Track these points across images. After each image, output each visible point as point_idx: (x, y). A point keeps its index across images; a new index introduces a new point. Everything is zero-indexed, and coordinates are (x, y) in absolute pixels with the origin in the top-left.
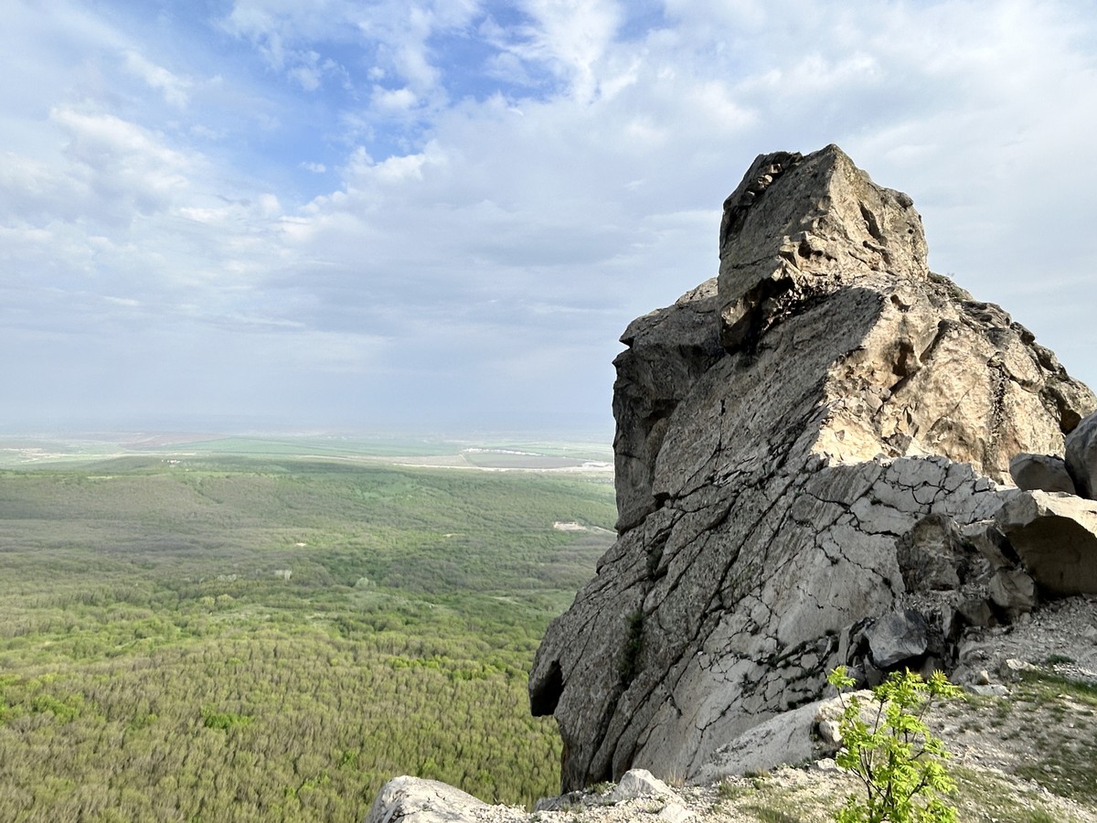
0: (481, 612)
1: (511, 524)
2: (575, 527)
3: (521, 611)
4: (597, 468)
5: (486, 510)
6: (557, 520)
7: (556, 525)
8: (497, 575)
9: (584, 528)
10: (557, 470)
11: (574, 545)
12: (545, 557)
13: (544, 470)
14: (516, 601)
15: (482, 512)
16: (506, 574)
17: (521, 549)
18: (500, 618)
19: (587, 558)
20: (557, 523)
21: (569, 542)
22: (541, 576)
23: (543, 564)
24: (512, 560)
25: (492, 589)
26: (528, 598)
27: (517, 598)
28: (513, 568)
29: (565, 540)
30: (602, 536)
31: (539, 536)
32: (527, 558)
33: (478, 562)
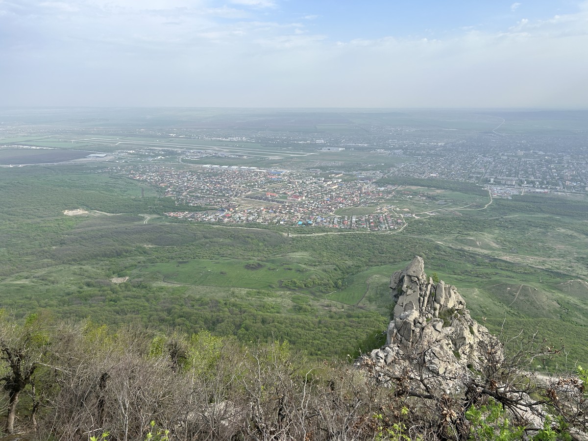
0: (8, 295)
1: (30, 216)
2: (80, 212)
3: (35, 289)
4: (98, 159)
5: (9, 207)
6: (66, 209)
7: (66, 212)
8: (21, 261)
9: (86, 212)
10: (67, 163)
11: (78, 228)
12: (56, 242)
13: (55, 164)
14: (33, 282)
15: (6, 209)
16: (28, 259)
17: (39, 237)
18: (22, 296)
19: (85, 239)
20: (66, 211)
21: (75, 225)
22: (53, 257)
23: (54, 247)
24: (31, 248)
25: (17, 273)
26: (41, 278)
27: (34, 280)
28: (33, 254)
29: (71, 224)
30: (98, 217)
31: (52, 225)
32: (43, 245)
33: (6, 254)
